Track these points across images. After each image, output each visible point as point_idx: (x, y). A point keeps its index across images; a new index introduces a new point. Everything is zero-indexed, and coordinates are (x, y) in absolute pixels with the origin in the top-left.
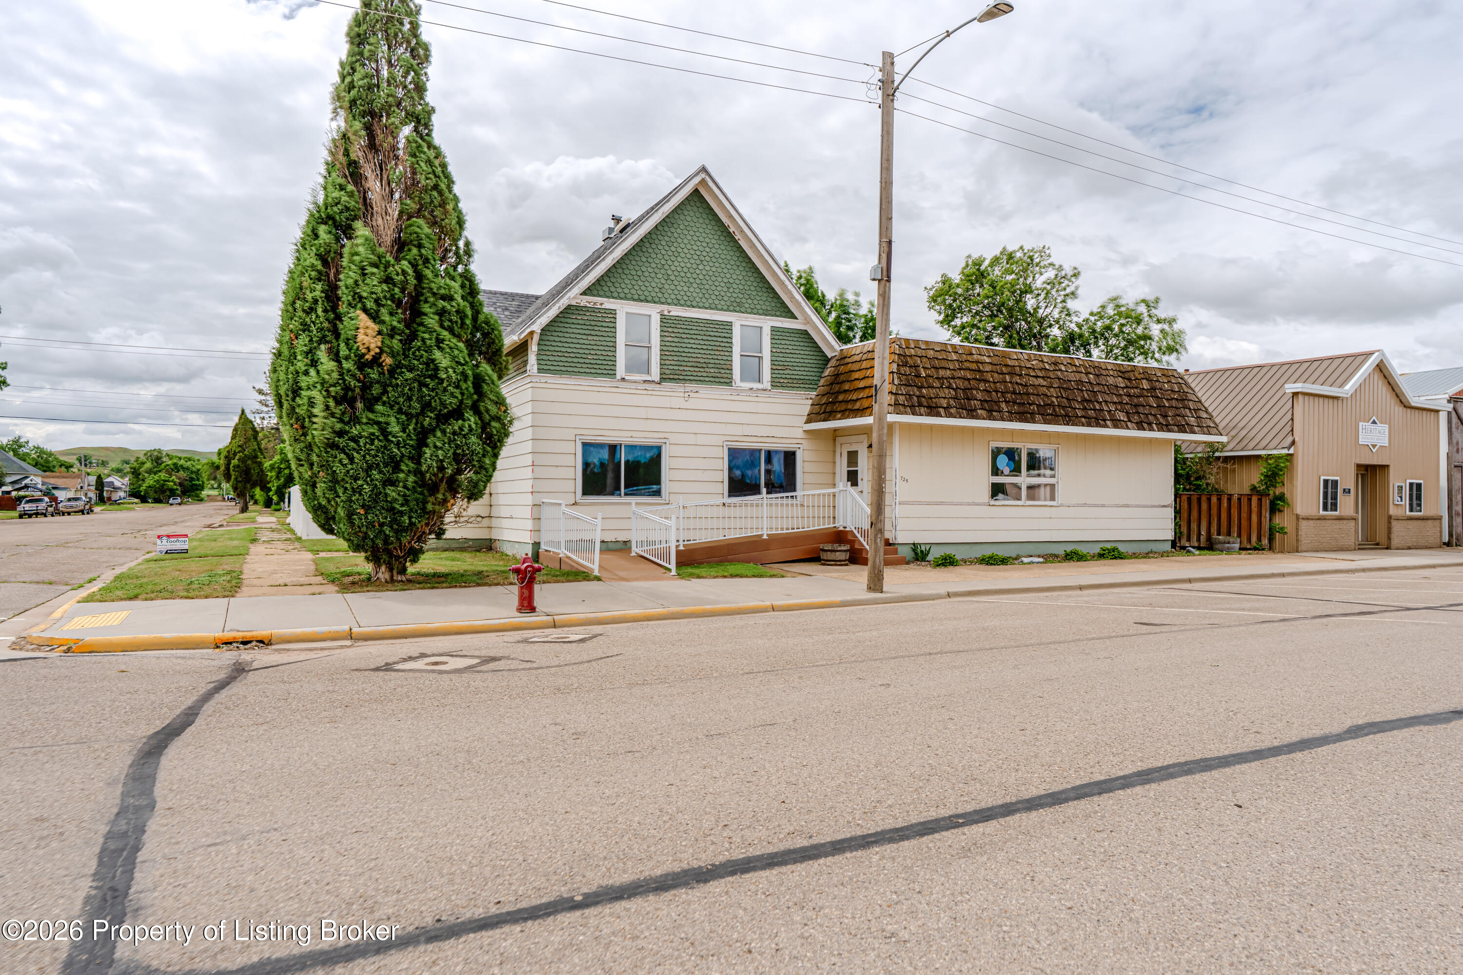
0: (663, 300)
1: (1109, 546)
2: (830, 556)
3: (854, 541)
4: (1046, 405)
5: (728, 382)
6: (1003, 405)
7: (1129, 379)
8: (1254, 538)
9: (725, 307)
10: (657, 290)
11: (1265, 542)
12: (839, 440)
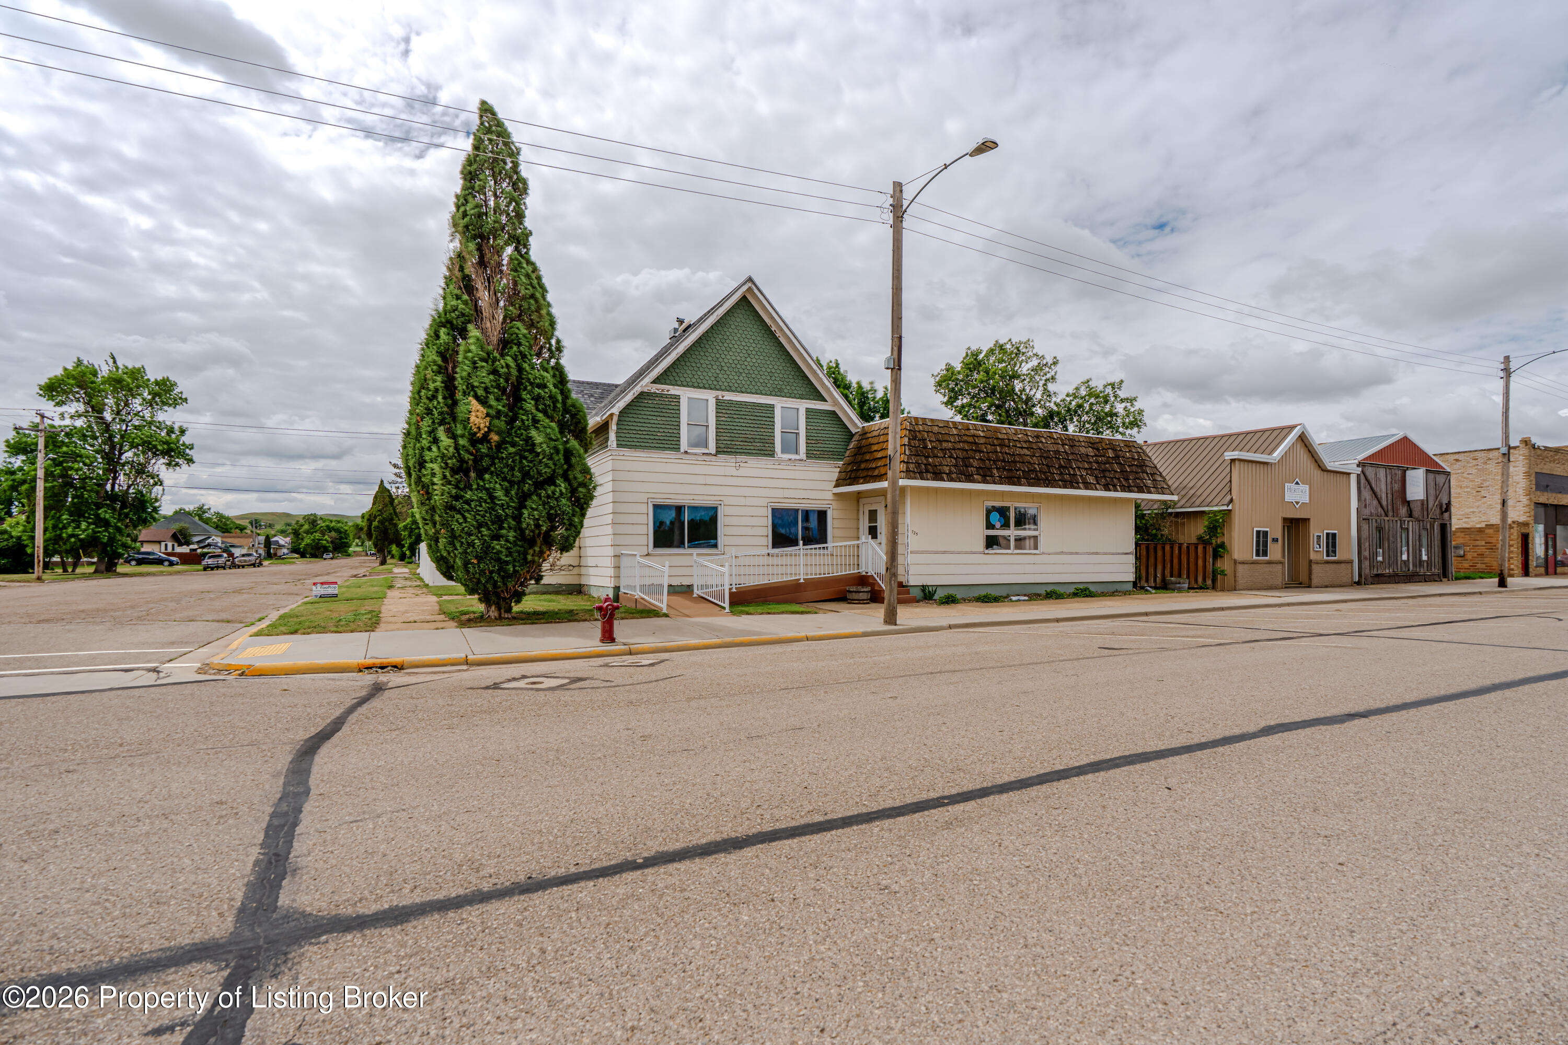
0: (718, 387)
1: (1081, 587)
2: (855, 596)
3: (874, 584)
4: (1030, 471)
5: (771, 454)
6: (995, 471)
7: (1098, 449)
8: (1200, 579)
9: (768, 393)
10: (713, 379)
11: (1209, 582)
12: (862, 501)
